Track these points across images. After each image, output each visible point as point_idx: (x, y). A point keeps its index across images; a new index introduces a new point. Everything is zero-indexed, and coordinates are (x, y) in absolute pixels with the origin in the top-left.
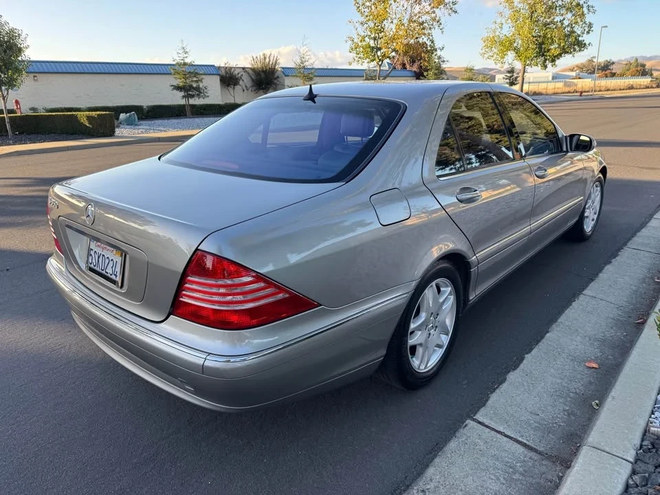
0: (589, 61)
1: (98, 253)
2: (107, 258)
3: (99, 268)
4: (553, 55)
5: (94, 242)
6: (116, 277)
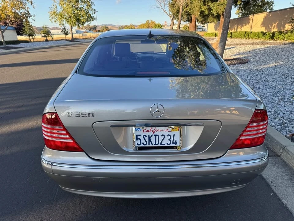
0: (88, 25)
1: (149, 135)
2: (161, 136)
3: (152, 145)
4: (83, 22)
5: (140, 130)
6: (176, 144)
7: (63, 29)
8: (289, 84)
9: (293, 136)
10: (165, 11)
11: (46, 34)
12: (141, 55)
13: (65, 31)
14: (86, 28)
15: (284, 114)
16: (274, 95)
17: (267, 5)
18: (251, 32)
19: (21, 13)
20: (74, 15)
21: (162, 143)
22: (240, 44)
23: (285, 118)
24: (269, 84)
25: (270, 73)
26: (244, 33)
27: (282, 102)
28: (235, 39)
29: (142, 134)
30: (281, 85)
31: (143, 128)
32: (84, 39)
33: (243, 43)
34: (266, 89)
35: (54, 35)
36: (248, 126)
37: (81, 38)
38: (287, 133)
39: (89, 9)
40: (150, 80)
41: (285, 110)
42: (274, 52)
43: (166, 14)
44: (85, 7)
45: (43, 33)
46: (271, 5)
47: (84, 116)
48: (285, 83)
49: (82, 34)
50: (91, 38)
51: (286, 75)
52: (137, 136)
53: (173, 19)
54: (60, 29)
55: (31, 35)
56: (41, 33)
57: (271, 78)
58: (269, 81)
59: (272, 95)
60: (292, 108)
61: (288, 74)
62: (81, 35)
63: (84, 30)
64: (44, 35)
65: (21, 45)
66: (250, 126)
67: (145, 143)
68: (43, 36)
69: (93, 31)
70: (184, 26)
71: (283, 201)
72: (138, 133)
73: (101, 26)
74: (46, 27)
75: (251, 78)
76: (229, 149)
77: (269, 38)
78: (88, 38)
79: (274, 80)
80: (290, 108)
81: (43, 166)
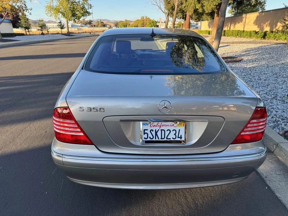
0: (83, 20)
1: (156, 130)
2: (167, 130)
3: (159, 139)
4: (79, 16)
5: (148, 125)
6: (181, 139)
7: (59, 23)
8: (281, 83)
9: (285, 133)
10: (160, 8)
11: (42, 27)
12: (139, 53)
13: (61, 25)
14: (81, 23)
15: (276, 112)
16: (267, 93)
17: (259, 4)
18: (244, 31)
19: (18, 6)
20: (70, 10)
21: (168, 138)
22: (233, 43)
23: (278, 116)
24: (262, 83)
25: (263, 72)
26: (237, 32)
27: (275, 100)
28: (227, 37)
29: (149, 129)
30: (273, 84)
31: (150, 123)
32: (79, 33)
33: (236, 42)
34: (259, 88)
35: (49, 28)
36: (249, 123)
37: (77, 32)
38: (280, 130)
39: (85, 4)
40: (151, 77)
41: (278, 108)
42: (266, 51)
43: (161, 11)
44: (81, 2)
45: (40, 27)
46: (263, 5)
47: (96, 110)
48: (277, 82)
49: (78, 29)
50: (87, 33)
51: (278, 74)
52: (144, 130)
53: (168, 16)
54: (55, 22)
55: (27, 28)
56: (36, 27)
57: (263, 77)
58: (262, 80)
59: (265, 94)
60: (284, 106)
61: (280, 73)
62: (76, 29)
63: (79, 25)
64: (40, 28)
65: (17, 38)
66: (251, 122)
67: (152, 137)
68: (39, 30)
69: (89, 26)
70: (178, 23)
71: (277, 194)
72: (146, 127)
73: (96, 21)
74: (42, 21)
75: (244, 76)
76: (231, 144)
77: (261, 38)
78: (84, 33)
79: (267, 79)
80: (282, 107)
81: (53, 158)
